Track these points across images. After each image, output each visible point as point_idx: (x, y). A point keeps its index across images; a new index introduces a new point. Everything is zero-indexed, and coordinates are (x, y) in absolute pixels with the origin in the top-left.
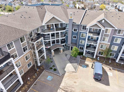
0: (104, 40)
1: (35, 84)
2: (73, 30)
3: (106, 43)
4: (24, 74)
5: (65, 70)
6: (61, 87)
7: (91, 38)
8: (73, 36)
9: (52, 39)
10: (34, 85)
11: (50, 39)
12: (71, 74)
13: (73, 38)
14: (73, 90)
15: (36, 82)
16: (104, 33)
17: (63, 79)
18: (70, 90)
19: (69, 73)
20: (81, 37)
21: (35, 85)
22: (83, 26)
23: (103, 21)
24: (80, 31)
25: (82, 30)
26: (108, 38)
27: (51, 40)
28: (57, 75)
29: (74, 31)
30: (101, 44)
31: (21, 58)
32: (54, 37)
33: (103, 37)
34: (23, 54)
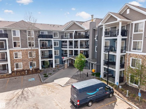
3: (140, 54)
5: (55, 80)
8: (96, 46)
10: (14, 78)
15: (19, 77)
16: (133, 33)
18: (28, 95)
19: (54, 84)
23: (128, 12)
26: (142, 41)
27: (68, 49)
29: (96, 40)
30: (131, 57)
31: (24, 50)
32: (72, 47)
33: (133, 41)
34: (28, 48)
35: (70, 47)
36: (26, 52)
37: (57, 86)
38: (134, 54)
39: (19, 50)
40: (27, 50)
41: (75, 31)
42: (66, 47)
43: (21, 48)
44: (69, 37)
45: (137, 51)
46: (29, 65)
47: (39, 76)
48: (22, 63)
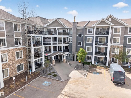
0: (114, 42)
1: (22, 90)
2: (77, 36)
3: (118, 45)
4: (10, 78)
5: (70, 76)
7: (99, 43)
8: (78, 42)
9: (53, 44)
10: (20, 90)
12: (79, 80)
13: (78, 46)
14: (84, 96)
15: (25, 87)
16: (114, 33)
17: (66, 84)
18: (79, 96)
19: (76, 79)
20: (87, 43)
21: (21, 91)
22: (88, 29)
23: (110, 20)
24: (85, 36)
25: (87, 33)
26: (120, 38)
28: (58, 81)
29: (78, 37)
30: (112, 47)
31: (10, 50)
32: (56, 43)
33: (113, 38)
34: (15, 46)
35: (54, 43)
36: (13, 53)
38: (114, 46)
39: (5, 50)
40: (14, 49)
41: (56, 28)
42: (50, 43)
43: (7, 47)
45: (116, 43)
46: (16, 70)
47: (46, 78)
48: (8, 68)
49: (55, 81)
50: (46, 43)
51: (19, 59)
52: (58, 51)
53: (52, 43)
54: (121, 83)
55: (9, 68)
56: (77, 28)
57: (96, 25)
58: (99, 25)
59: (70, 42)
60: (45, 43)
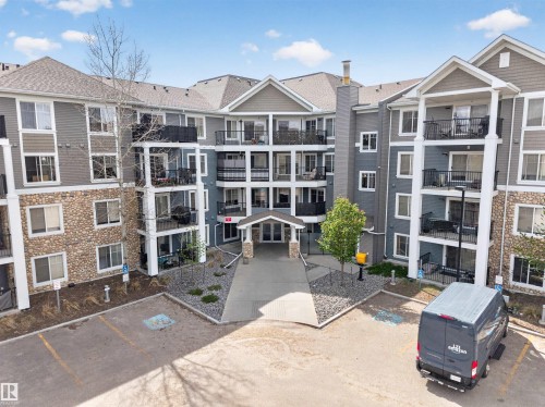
0: (529, 176)
1: (72, 327)
2: (357, 145)
4: (70, 286)
6: (179, 363)
8: (361, 172)
9: (253, 179)
10: (65, 327)
11: (244, 180)
12: (285, 330)
13: (361, 188)
15: (86, 321)
16: (525, 128)
17: (219, 337)
18: (222, 387)
19: (276, 324)
20: (398, 175)
21: (67, 329)
22: (405, 114)
23: (505, 61)
24: (391, 144)
25: (401, 134)
27: (249, 185)
28: (206, 319)
29: (361, 151)
30: (516, 201)
31: (72, 195)
32: (265, 175)
33: (522, 152)
34: (89, 183)
36: (82, 204)
37: (293, 328)
38: (526, 194)
39: (53, 194)
40: (86, 193)
41: (271, 114)
42: (241, 175)
43: (62, 185)
44: (240, 136)
45: (537, 182)
46: (95, 262)
47: (175, 302)
48: (64, 253)
49: (193, 319)
50: (225, 175)
51: (109, 225)
52: (271, 208)
53: (248, 174)
54: (453, 378)
55: (68, 252)
56: (354, 109)
57: (428, 92)
58: (438, 91)
59: (328, 174)
60: (220, 174)
